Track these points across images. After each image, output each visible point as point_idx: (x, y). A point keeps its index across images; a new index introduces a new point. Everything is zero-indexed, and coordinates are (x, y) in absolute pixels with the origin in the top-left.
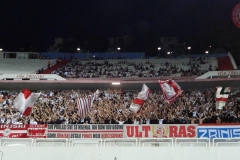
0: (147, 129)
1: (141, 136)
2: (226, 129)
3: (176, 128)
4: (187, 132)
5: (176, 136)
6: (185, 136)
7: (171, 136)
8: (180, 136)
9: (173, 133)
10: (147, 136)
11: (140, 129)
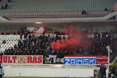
0: (14, 58)
1: (11, 62)
2: (80, 59)
3: (31, 58)
4: (37, 60)
5: (31, 62)
6: (36, 62)
7: (28, 62)
8: (33, 62)
9: (29, 60)
10: (14, 62)
11: (11, 58)
